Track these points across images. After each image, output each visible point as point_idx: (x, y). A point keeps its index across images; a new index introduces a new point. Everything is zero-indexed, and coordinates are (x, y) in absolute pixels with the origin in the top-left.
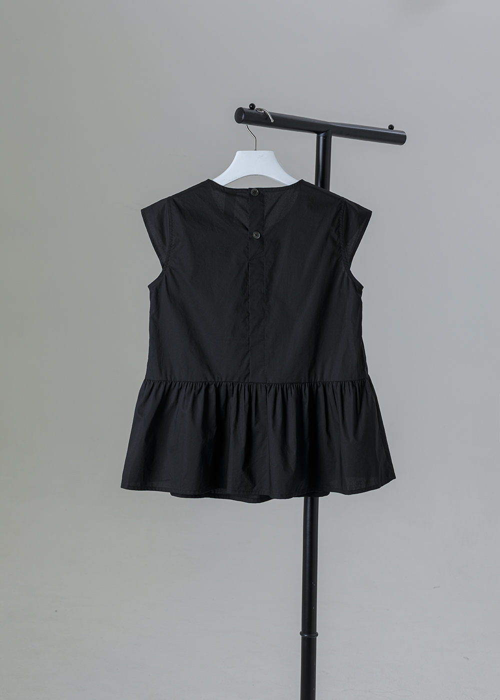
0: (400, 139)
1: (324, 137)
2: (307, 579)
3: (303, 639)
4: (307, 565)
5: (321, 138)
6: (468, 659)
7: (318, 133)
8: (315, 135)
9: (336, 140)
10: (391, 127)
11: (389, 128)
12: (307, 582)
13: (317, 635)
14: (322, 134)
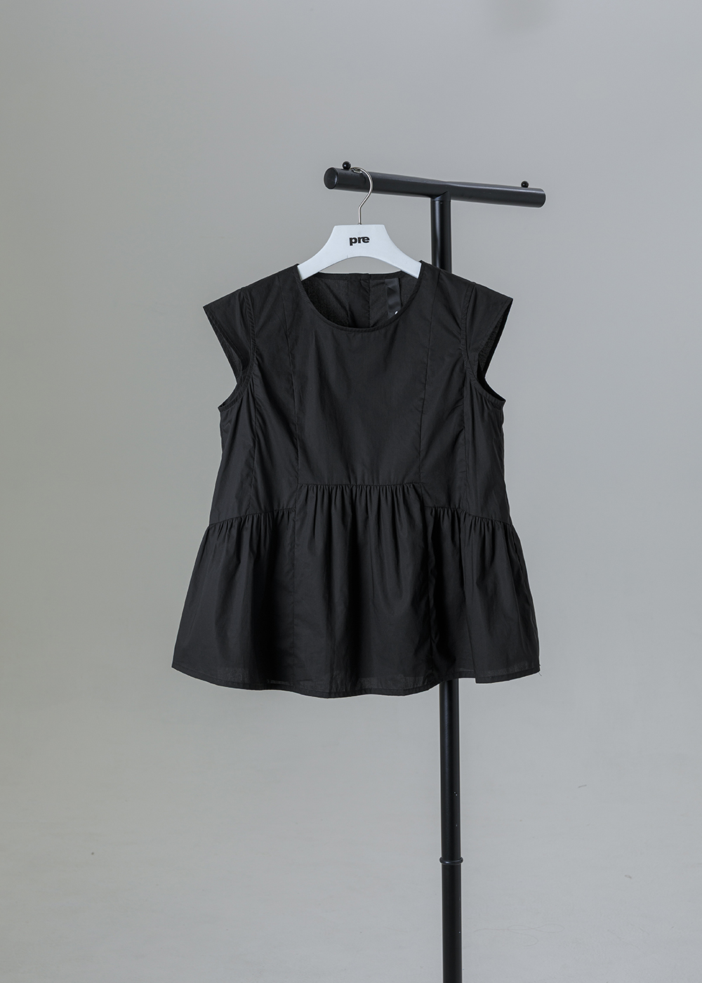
0: (536, 200)
1: (440, 201)
2: (447, 788)
3: (444, 868)
4: (447, 769)
5: (437, 202)
6: (630, 877)
7: (432, 196)
8: (429, 200)
9: (456, 206)
10: (525, 185)
11: (523, 186)
12: (447, 792)
13: (462, 861)
14: (438, 198)
